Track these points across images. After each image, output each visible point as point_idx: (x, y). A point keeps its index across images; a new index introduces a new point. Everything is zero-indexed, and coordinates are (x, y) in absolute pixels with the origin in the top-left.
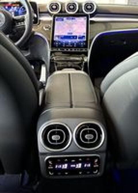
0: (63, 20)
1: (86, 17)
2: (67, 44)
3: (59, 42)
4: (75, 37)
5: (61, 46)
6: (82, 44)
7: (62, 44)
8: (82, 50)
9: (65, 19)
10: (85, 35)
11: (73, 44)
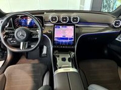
0: (59, 28)
1: (73, 26)
2: (62, 43)
3: (58, 41)
4: (67, 39)
5: (59, 44)
6: (71, 43)
7: (59, 43)
8: (72, 47)
9: (61, 27)
10: (73, 37)
11: (66, 43)
